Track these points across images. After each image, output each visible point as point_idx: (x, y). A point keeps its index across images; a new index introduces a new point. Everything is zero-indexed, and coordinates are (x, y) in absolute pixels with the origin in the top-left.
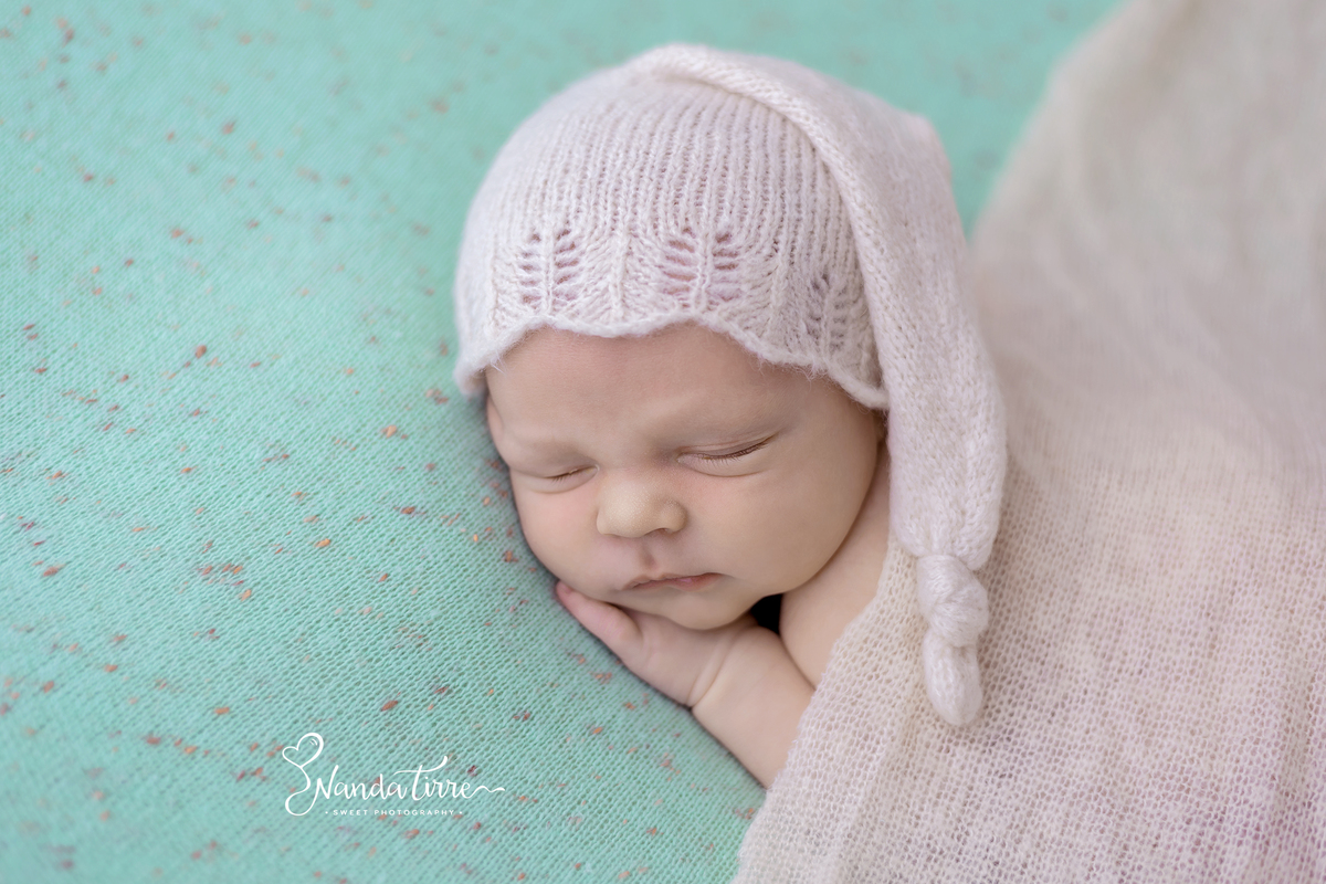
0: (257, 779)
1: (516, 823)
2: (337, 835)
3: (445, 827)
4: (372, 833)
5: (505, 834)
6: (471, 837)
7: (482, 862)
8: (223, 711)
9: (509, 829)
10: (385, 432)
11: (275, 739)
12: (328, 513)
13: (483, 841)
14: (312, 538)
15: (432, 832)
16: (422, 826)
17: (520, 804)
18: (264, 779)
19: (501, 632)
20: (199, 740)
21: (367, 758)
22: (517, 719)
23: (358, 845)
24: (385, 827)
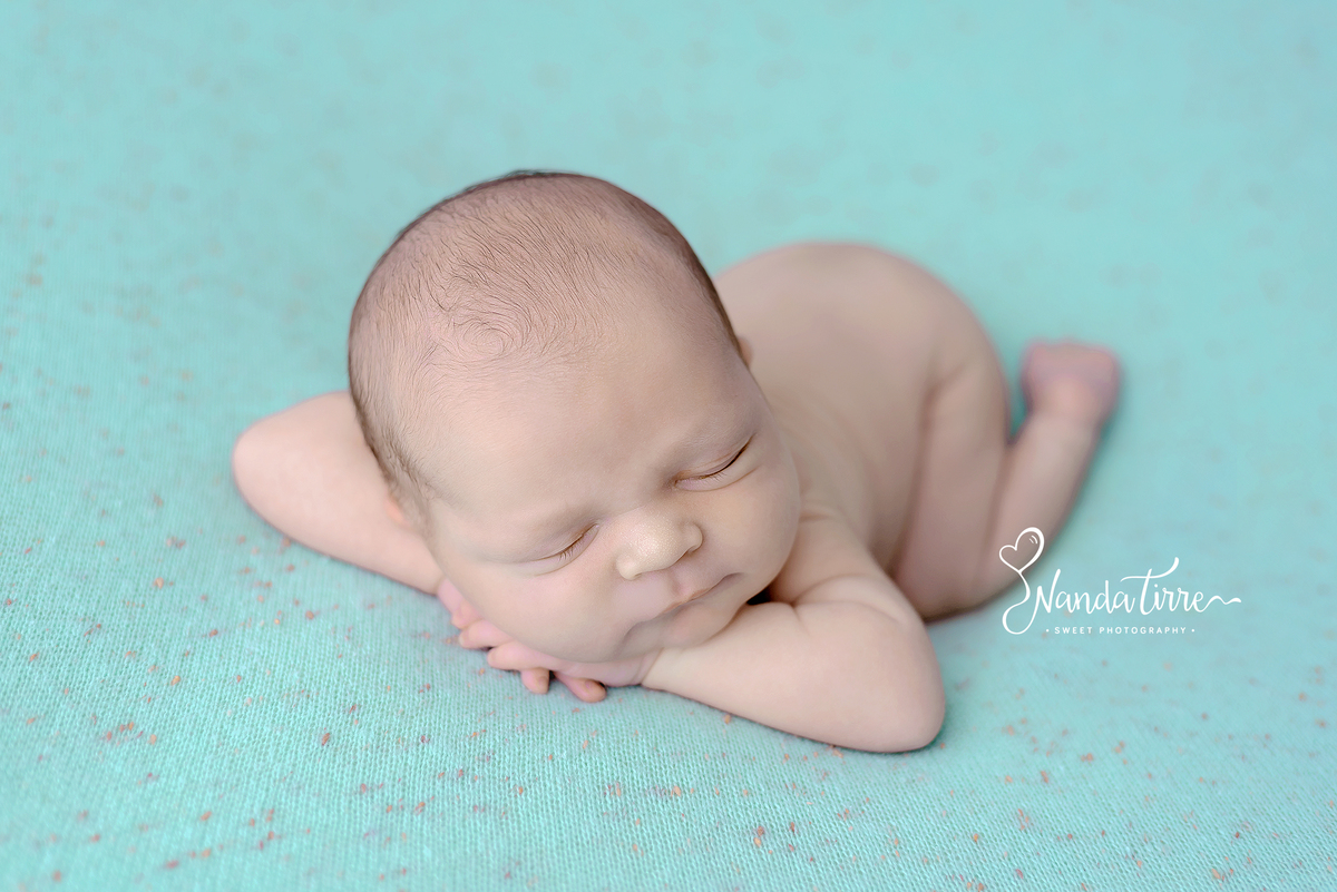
0: (274, 843)
1: (484, 754)
2: (369, 842)
3: (438, 788)
4: (392, 824)
5: (484, 766)
6: (463, 784)
7: (485, 798)
8: (206, 817)
9: (484, 761)
10: (156, 584)
11: (262, 809)
12: (161, 660)
13: (474, 781)
14: (165, 681)
15: (433, 797)
16: (423, 797)
17: (475, 739)
18: (280, 837)
19: (354, 654)
20: (208, 842)
21: (342, 778)
22: (423, 691)
23: (389, 839)
24: (397, 815)
